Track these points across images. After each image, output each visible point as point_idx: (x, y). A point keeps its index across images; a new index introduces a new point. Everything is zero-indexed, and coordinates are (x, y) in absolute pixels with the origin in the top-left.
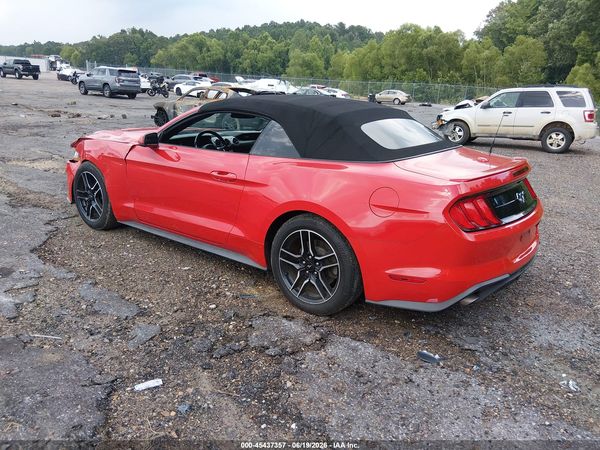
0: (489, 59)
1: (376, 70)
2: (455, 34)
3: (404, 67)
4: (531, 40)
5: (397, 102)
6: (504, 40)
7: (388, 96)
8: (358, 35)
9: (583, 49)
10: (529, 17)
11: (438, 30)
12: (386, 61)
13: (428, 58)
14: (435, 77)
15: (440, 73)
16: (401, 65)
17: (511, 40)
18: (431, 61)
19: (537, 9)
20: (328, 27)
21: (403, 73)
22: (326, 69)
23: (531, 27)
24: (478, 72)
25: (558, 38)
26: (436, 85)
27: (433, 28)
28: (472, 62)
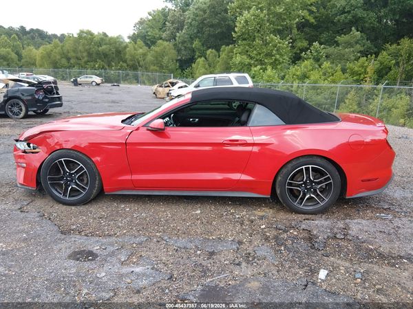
0: (144, 55)
1: (64, 61)
2: (118, 37)
3: (86, 59)
4: (166, 43)
5: (94, 84)
6: (149, 43)
7: (88, 79)
8: (38, 36)
9: (199, 49)
10: (161, 29)
11: (105, 34)
12: (71, 54)
13: (103, 54)
14: (110, 66)
15: (113, 64)
16: (83, 58)
17: (154, 43)
18: (106, 55)
19: (164, 24)
20: (11, 29)
21: (86, 63)
22: (19, 60)
23: (164, 35)
24: (139, 63)
25: (183, 42)
26: (112, 72)
27: (101, 33)
28: (133, 57)
